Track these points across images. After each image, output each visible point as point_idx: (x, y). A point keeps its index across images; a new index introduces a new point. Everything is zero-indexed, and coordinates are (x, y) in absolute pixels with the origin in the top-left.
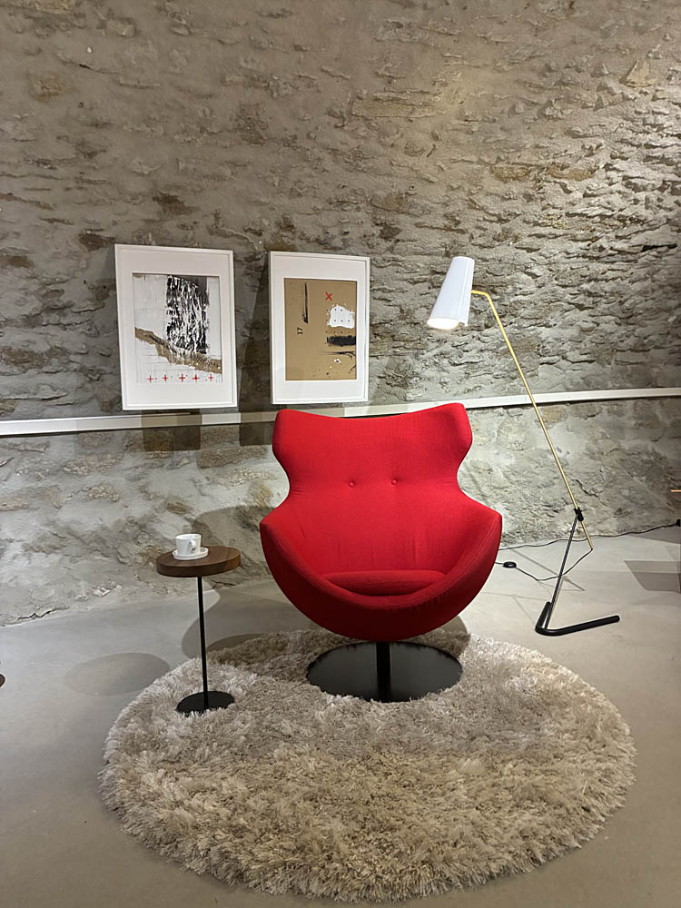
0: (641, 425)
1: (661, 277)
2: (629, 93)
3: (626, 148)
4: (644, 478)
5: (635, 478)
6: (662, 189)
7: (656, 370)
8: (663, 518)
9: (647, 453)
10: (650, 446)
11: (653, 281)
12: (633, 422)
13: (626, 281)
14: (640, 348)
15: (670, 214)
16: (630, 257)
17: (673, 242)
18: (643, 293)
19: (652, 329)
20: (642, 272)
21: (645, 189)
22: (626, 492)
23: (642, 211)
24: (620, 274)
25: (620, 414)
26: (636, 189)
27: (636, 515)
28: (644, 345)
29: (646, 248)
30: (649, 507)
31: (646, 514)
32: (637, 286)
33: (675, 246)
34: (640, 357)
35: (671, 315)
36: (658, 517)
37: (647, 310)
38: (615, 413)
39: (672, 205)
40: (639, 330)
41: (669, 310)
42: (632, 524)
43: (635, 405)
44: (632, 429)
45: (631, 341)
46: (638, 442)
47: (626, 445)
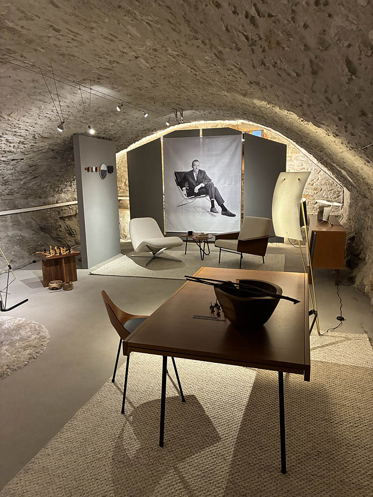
0: (14, 224)
1: (18, 169)
2: (10, 119)
3: (7, 132)
4: (18, 246)
5: (15, 247)
6: (19, 143)
7: (17, 202)
8: (28, 261)
9: (19, 236)
10: (19, 233)
11: (15, 170)
12: (11, 224)
13: (5, 171)
14: (11, 193)
15: (21, 150)
16: (7, 163)
17: (22, 158)
18: (12, 174)
19: (14, 186)
20: (11, 167)
21: (13, 143)
22: (13, 253)
23: (12, 149)
24: (3, 168)
25: (6, 221)
26: (10, 143)
27: (18, 261)
28: (12, 192)
29: (13, 160)
30: (22, 257)
31: (21, 260)
32: (9, 172)
33: (23, 159)
34: (11, 197)
35: (22, 181)
36: (26, 261)
37: (13, 180)
38: (4, 221)
39: (23, 147)
40: (10, 187)
41: (21, 180)
42: (17, 265)
43: (11, 216)
44: (11, 227)
45: (7, 191)
46: (14, 232)
47: (10, 234)
